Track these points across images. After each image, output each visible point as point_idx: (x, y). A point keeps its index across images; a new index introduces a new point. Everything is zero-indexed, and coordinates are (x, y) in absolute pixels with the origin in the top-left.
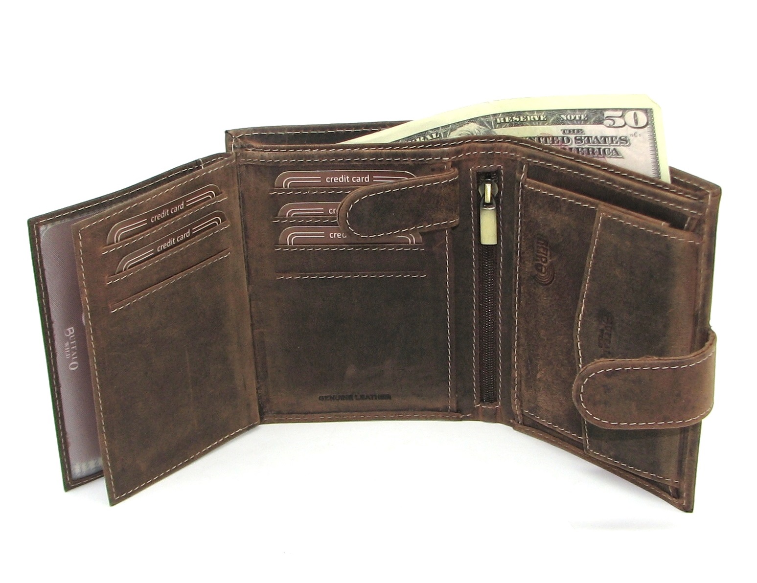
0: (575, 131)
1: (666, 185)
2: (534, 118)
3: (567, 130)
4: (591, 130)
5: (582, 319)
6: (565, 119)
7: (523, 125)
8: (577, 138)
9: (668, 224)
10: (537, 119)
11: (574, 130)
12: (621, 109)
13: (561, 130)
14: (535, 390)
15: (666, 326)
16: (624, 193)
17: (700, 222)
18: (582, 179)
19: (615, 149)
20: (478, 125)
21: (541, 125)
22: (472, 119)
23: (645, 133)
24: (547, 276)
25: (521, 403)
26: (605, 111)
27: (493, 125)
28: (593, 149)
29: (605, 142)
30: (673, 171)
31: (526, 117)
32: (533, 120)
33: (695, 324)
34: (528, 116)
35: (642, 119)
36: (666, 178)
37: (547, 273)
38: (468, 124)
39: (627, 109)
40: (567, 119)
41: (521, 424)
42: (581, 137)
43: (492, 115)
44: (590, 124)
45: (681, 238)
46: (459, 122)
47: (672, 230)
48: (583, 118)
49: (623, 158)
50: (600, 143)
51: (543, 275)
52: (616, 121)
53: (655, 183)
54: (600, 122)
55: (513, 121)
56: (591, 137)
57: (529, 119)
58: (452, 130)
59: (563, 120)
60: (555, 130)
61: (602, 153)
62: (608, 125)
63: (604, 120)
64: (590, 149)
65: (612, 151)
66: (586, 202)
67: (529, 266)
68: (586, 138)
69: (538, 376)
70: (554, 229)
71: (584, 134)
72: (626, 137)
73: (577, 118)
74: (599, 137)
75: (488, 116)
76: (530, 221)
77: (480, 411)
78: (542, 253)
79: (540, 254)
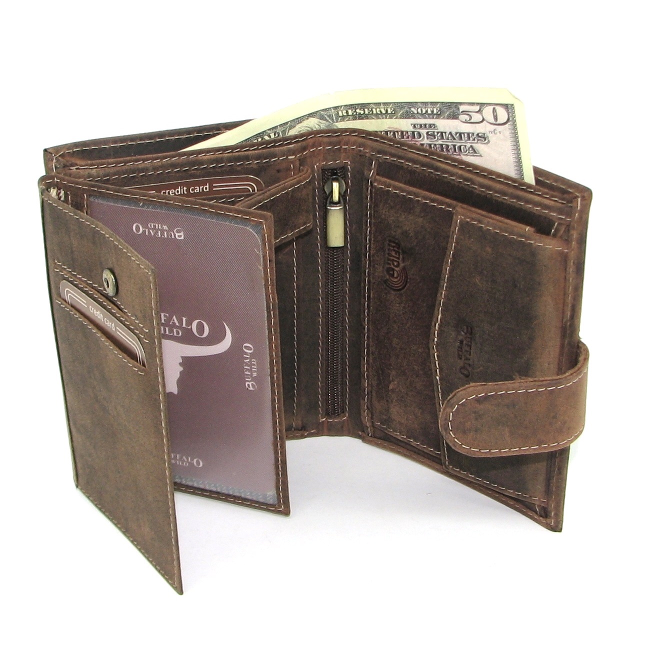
0: (427, 126)
1: (530, 186)
2: (380, 111)
3: (417, 125)
4: (444, 125)
5: (439, 328)
6: (416, 112)
7: (368, 119)
8: (430, 133)
9: (533, 229)
10: (384, 112)
11: (425, 125)
12: (478, 104)
13: (412, 124)
14: (387, 401)
15: (532, 339)
16: (483, 194)
17: (569, 227)
18: (437, 177)
19: (471, 146)
20: (318, 120)
21: (389, 119)
22: (311, 114)
23: (506, 130)
24: (400, 281)
25: (372, 415)
26: (460, 105)
27: (334, 118)
28: (448, 146)
29: (461, 138)
30: (537, 172)
31: (372, 110)
32: (379, 113)
33: (563, 336)
34: (373, 108)
35: (503, 115)
36: (529, 178)
37: (399, 278)
38: (308, 119)
39: (485, 104)
40: (418, 113)
41: (371, 436)
42: (434, 132)
43: (333, 108)
44: (444, 118)
45: (549, 246)
46: (298, 118)
47: (537, 236)
48: (435, 112)
49: (481, 156)
50: (455, 139)
51: (396, 280)
52: (472, 116)
53: (518, 184)
54: (454, 116)
55: (356, 114)
56: (445, 133)
57: (375, 112)
58: (291, 127)
59: (414, 113)
60: (405, 125)
61: (457, 151)
62: (464, 121)
63: (459, 115)
64: (444, 146)
65: (469, 149)
66: (442, 203)
67: (380, 270)
68: (440, 134)
69: (391, 387)
70: (406, 232)
71: (437, 129)
72: (484, 134)
73: (429, 112)
74: (454, 133)
75: (328, 108)
76: (380, 222)
77: (325, 425)
78: (394, 256)
79: (392, 258)
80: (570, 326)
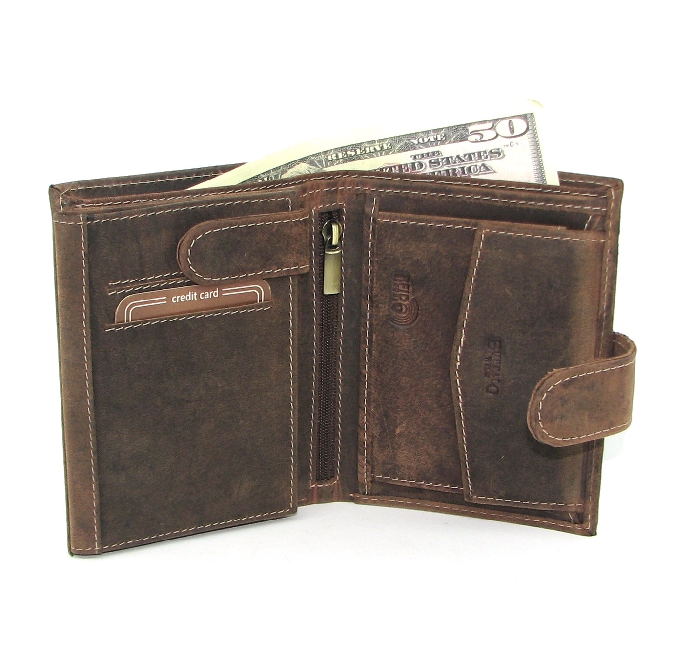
0: (430, 154)
1: (554, 188)
2: (375, 149)
3: (418, 155)
4: (450, 150)
5: (462, 351)
6: (416, 142)
7: (360, 159)
8: (433, 161)
9: (564, 228)
10: (378, 149)
11: (428, 154)
12: (490, 121)
13: (411, 156)
14: (393, 448)
15: (567, 338)
16: (507, 205)
17: (605, 217)
19: (483, 165)
20: (308, 165)
21: (384, 155)
22: (302, 159)
23: (526, 140)
24: (409, 316)
25: (373, 468)
26: (469, 126)
27: (324, 163)
28: (454, 170)
29: (470, 159)
30: (562, 175)
31: (364, 149)
32: (373, 151)
33: (599, 329)
34: (366, 147)
35: (520, 126)
36: (553, 180)
37: (408, 312)
38: (298, 164)
39: (498, 119)
40: (419, 143)
41: (367, 494)
42: (438, 159)
43: (323, 152)
44: (449, 143)
45: (586, 239)
46: (289, 163)
47: (571, 232)
48: (439, 139)
49: (495, 172)
50: (463, 161)
51: (404, 315)
52: (483, 134)
53: (542, 189)
54: (463, 139)
55: (347, 156)
56: (452, 157)
57: (368, 151)
58: (284, 172)
59: (414, 144)
60: (404, 158)
61: (466, 173)
62: (475, 141)
63: (467, 136)
64: (450, 171)
65: (480, 168)
66: (460, 224)
67: (384, 309)
68: (445, 159)
69: (398, 431)
70: (418, 261)
71: (442, 155)
72: (499, 149)
73: (432, 140)
74: (462, 156)
75: (318, 153)
76: (385, 258)
77: (315, 492)
78: (401, 291)
79: (400, 293)
80: (607, 317)
